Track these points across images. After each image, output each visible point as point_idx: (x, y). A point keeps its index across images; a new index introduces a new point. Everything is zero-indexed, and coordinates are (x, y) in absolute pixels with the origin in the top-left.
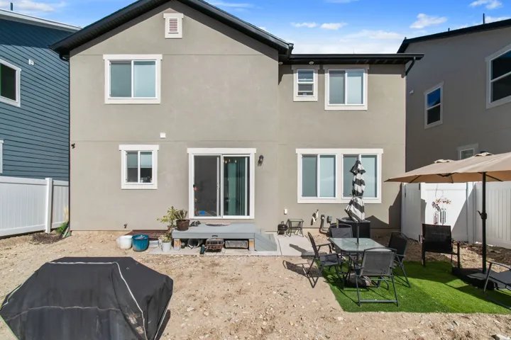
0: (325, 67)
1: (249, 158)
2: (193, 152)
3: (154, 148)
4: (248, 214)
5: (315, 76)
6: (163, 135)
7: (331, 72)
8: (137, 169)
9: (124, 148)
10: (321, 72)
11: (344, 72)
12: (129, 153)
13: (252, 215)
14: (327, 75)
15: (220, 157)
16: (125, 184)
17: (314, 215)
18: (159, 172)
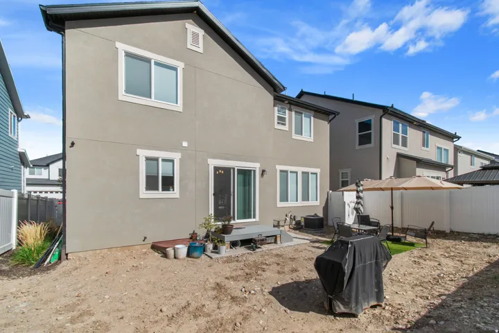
0: (293, 107)
1: (254, 171)
2: (213, 163)
3: (176, 156)
4: (254, 217)
5: (287, 111)
6: (185, 144)
7: (296, 112)
8: (158, 177)
9: (143, 153)
10: (290, 110)
11: (302, 113)
12: (148, 159)
13: (257, 219)
14: (293, 113)
15: (234, 169)
16: (144, 193)
17: (286, 216)
18: (181, 181)
